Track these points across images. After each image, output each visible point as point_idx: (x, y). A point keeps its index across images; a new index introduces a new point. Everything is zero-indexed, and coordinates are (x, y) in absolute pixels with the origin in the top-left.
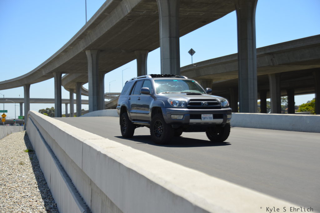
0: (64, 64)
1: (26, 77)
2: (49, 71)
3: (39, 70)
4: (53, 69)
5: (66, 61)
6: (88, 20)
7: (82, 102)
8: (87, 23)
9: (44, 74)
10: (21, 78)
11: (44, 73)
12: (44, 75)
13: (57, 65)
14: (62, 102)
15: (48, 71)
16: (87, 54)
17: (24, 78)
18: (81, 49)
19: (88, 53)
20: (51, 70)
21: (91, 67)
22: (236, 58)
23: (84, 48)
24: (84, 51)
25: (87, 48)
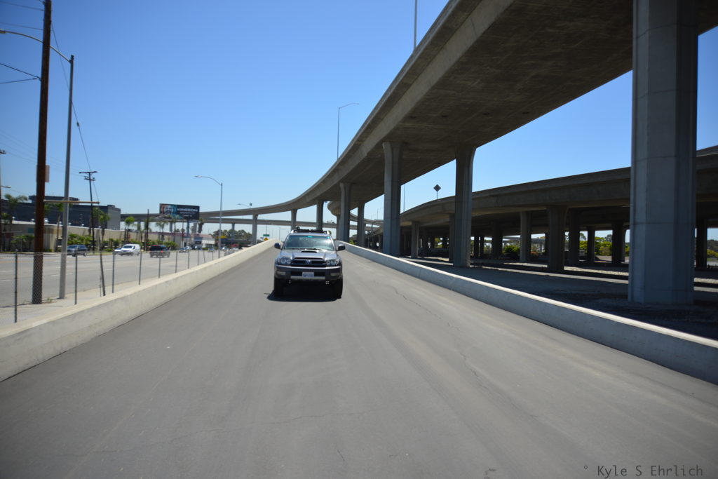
0: (325, 193)
1: (293, 203)
3: (302, 197)
5: (325, 190)
6: (339, 156)
8: (338, 159)
10: (289, 203)
11: (308, 200)
13: (318, 194)
15: (311, 199)
16: (340, 186)
17: (291, 203)
18: (335, 182)
19: (342, 185)
20: (314, 198)
22: (454, 200)
23: (338, 181)
24: (339, 183)
25: (341, 181)
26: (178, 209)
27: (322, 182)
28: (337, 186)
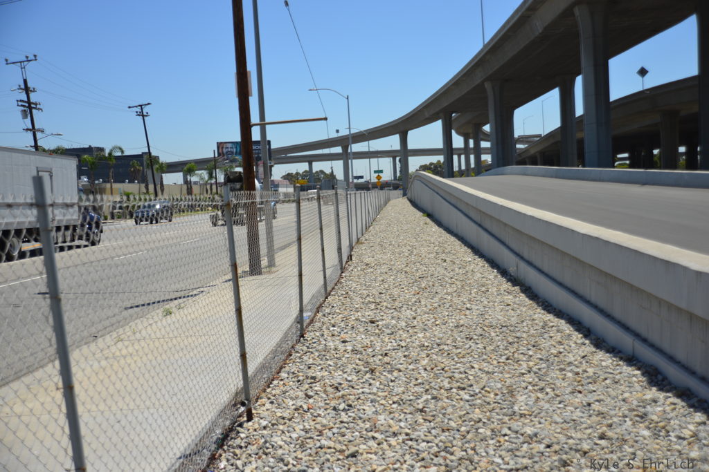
0: (454, 102)
1: (402, 122)
2: (434, 112)
3: (419, 111)
4: (440, 109)
5: (458, 97)
6: (486, 43)
7: (482, 152)
8: (485, 46)
11: (427, 115)
12: (426, 119)
13: (445, 104)
14: (454, 152)
15: (432, 112)
16: (486, 86)
18: (478, 81)
19: (488, 86)
20: (437, 110)
23: (482, 79)
24: (483, 82)
25: (487, 79)
27: (453, 85)
28: (480, 87)
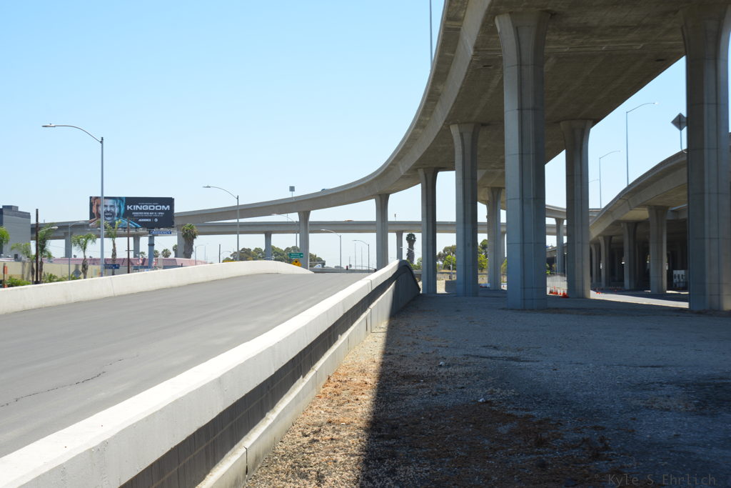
0: (426, 152)
1: (376, 179)
2: (409, 167)
3: (391, 164)
4: (413, 163)
9: (403, 174)
10: (367, 181)
11: (402, 171)
12: (403, 177)
13: (418, 156)
15: (403, 168)
16: (452, 132)
17: (374, 180)
19: (455, 130)
21: (461, 161)
23: (443, 122)
24: (447, 126)
25: (450, 120)
26: (129, 207)
